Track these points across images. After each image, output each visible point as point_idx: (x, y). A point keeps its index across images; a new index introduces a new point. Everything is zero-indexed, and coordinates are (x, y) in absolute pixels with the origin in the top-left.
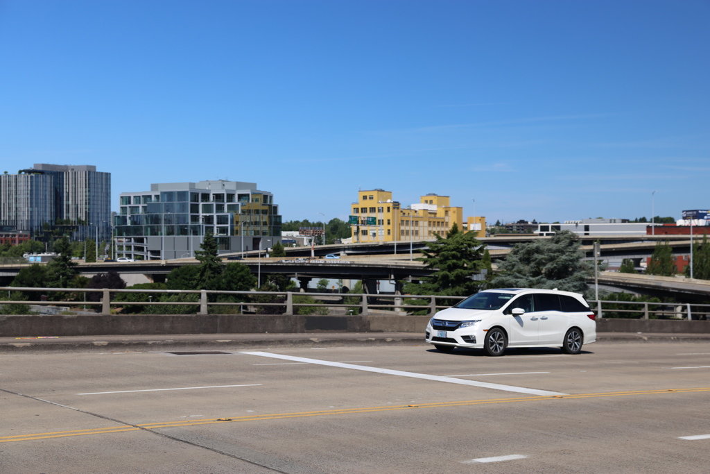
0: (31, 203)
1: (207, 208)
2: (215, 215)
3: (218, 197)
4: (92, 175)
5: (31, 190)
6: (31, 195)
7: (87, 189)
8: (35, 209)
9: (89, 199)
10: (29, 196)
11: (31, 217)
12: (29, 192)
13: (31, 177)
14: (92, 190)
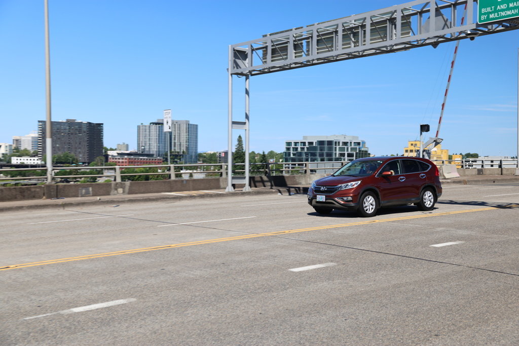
0: (159, 141)
1: (341, 149)
2: (346, 153)
3: (345, 144)
4: (190, 126)
5: (159, 134)
6: (159, 137)
7: (187, 134)
8: (161, 145)
9: (188, 140)
10: (158, 137)
11: (159, 149)
12: (158, 135)
13: (159, 127)
14: (190, 134)
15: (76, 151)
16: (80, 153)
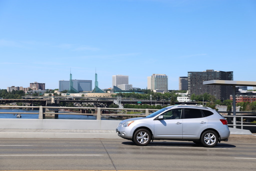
15: (212, 92)
16: (215, 93)
